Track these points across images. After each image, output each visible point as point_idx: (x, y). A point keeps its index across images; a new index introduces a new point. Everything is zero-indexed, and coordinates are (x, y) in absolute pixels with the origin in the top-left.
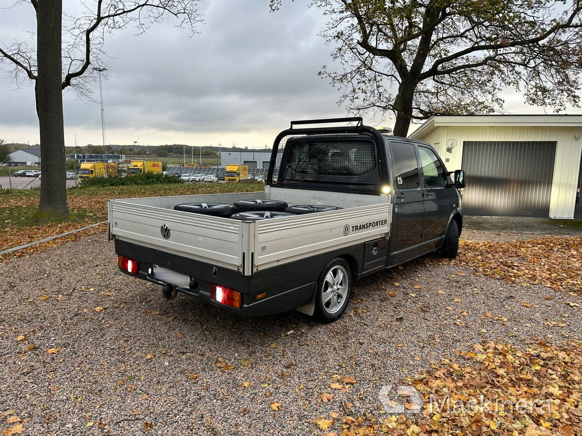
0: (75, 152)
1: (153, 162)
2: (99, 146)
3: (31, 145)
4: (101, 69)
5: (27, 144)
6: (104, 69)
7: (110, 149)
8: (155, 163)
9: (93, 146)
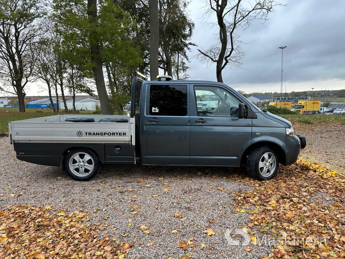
0: (283, 96)
1: (313, 101)
2: (299, 92)
3: (263, 93)
4: (283, 47)
5: (261, 93)
6: (285, 47)
7: (305, 94)
8: (315, 101)
9: (295, 93)
